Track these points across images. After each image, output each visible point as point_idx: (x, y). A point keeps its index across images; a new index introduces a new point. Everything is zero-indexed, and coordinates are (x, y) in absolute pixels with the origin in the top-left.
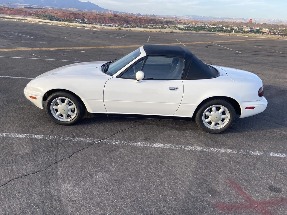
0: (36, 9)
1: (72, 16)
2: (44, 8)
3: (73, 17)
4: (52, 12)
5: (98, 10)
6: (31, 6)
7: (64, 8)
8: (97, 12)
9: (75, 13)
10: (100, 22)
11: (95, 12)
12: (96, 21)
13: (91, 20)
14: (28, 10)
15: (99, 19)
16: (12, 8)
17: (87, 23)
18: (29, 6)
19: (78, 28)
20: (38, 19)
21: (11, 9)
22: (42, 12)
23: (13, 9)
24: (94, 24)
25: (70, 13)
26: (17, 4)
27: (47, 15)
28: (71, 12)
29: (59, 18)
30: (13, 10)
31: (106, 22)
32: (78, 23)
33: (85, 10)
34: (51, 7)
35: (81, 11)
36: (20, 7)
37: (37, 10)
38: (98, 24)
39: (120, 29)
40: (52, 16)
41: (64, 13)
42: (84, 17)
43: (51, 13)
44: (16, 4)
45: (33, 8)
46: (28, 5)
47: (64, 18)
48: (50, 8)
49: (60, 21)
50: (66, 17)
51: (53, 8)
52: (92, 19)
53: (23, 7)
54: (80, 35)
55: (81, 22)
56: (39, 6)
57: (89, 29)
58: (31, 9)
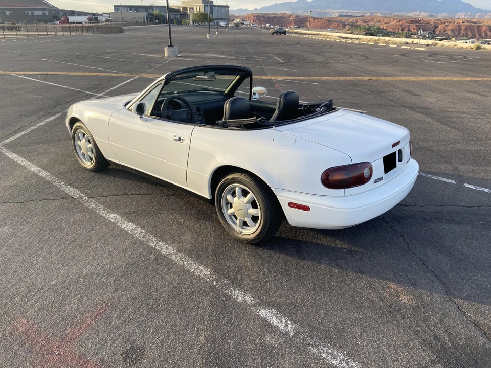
0: (356, 17)
1: (413, 26)
2: (368, 14)
3: (414, 29)
4: (379, 22)
5: (469, 13)
6: (349, 12)
7: (403, 14)
8: (466, 17)
9: (420, 21)
10: (467, 35)
11: (461, 17)
12: (459, 34)
13: (449, 33)
14: (344, 19)
15: (466, 29)
16: (320, 17)
17: (438, 39)
18: (346, 12)
21: (318, 19)
22: (364, 22)
23: (321, 19)
24: (453, 39)
25: (412, 22)
26: (329, 10)
27: (370, 27)
28: (414, 20)
29: (389, 30)
30: (321, 21)
31: (480, 35)
32: (423, 39)
33: (443, 14)
34: (381, 13)
35: (433, 16)
36: (333, 16)
37: (356, 19)
38: (461, 40)
39: (478, 48)
40: (378, 28)
41: (400, 21)
42: (436, 27)
43: (377, 23)
44: (328, 10)
45: (351, 16)
46: (344, 11)
47: (399, 29)
48: (378, 15)
49: (389, 36)
50: (402, 28)
51: (384, 14)
52: (452, 30)
53: (337, 15)
54: (368, 58)
55: (427, 36)
56: (361, 13)
57: (409, 47)
58: (348, 18)
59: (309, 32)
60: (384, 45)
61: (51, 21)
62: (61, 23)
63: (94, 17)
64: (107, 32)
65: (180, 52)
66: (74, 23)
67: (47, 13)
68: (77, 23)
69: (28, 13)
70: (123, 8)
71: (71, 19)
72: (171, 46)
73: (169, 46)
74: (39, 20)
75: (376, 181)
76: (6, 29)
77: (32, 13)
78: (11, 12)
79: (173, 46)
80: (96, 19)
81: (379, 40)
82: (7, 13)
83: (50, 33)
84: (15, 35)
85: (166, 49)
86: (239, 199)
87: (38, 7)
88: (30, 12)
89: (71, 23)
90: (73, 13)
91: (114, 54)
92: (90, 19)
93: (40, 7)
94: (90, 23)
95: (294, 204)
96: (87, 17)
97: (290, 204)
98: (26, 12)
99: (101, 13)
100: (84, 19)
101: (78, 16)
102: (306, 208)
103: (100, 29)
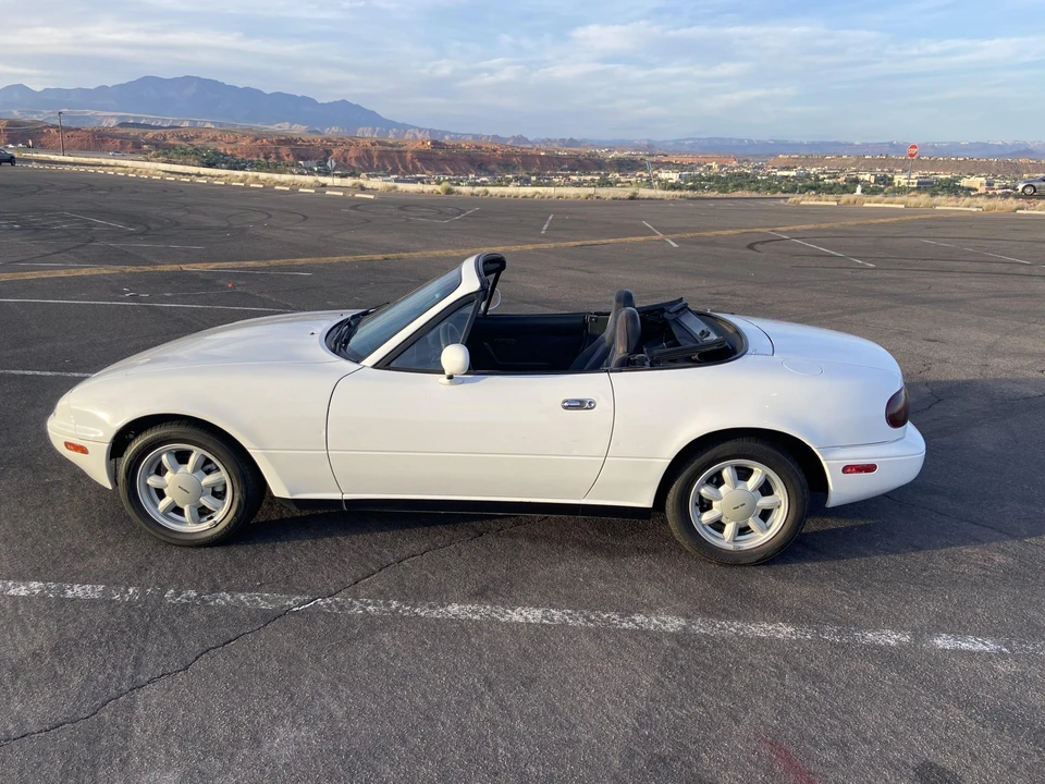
0: (160, 127)
1: (284, 150)
2: (186, 124)
3: (288, 155)
4: (214, 139)
5: (378, 129)
6: (142, 118)
7: (258, 125)
8: (375, 136)
9: (296, 141)
10: (384, 168)
11: (367, 135)
12: (371, 165)
13: (354, 164)
14: (133, 132)
15: (380, 157)
16: (74, 126)
17: (337, 175)
18: (134, 118)
19: (301, 190)
20: (165, 163)
21: (70, 129)
22: (181, 138)
23: (78, 129)
24: (363, 175)
25: (280, 142)
26: (93, 112)
27: (196, 149)
28: (283, 138)
29: (239, 157)
30: (77, 134)
31: (405, 167)
32: (308, 174)
33: (333, 129)
34: (212, 123)
35: (316, 132)
36: (105, 124)
37: (162, 131)
38: (376, 176)
40: (216, 152)
41: (256, 139)
42: (328, 153)
43: (212, 143)
44: (90, 112)
45: (149, 126)
46: (131, 117)
47: (258, 156)
48: (208, 125)
49: (243, 169)
50: (265, 154)
51: (221, 125)
52: (358, 159)
53: (113, 122)
55: (316, 169)
56: (169, 120)
57: (341, 194)
58: (143, 130)
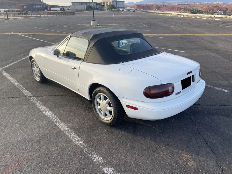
1: (215, 9)
2: (193, 3)
3: (216, 10)
4: (198, 7)
6: (183, 2)
7: (210, 3)
9: (219, 6)
14: (180, 6)
16: (168, 5)
17: (228, 15)
20: (183, 13)
22: (190, 7)
23: (169, 6)
27: (193, 9)
28: (215, 6)
29: (203, 11)
32: (220, 15)
33: (231, 2)
34: (199, 3)
35: (226, 4)
36: (175, 4)
37: (186, 5)
40: (198, 10)
41: (208, 6)
42: (227, 9)
44: (173, 2)
45: (184, 4)
46: (181, 2)
47: (208, 10)
48: (198, 3)
49: (203, 14)
50: (210, 10)
51: (201, 3)
53: (177, 4)
54: (190, 24)
55: (222, 13)
56: (189, 2)
57: (212, 19)
58: (182, 5)
59: (163, 12)
60: (200, 18)
61: (44, 10)
62: (48, 11)
63: (63, 8)
64: (67, 15)
65: (98, 23)
66: (54, 11)
67: (42, 6)
68: (55, 11)
69: (34, 7)
70: (76, 3)
71: (52, 9)
72: (94, 20)
73: (93, 21)
74: (38, 10)
75: (176, 94)
76: (23, 14)
77: (36, 7)
78: (26, 6)
79: (95, 21)
80: (64, 9)
81: (197, 16)
82: (25, 7)
83: (42, 16)
84: (26, 17)
85: (92, 22)
86: (103, 101)
87: (38, 4)
88: (34, 6)
89: (52, 11)
90: (53, 6)
91: (68, 25)
92: (61, 9)
93: (39, 4)
94: (61, 11)
95: (129, 106)
96: (60, 8)
97: (127, 106)
98: (33, 6)
99: (66, 6)
100: (58, 9)
101: (56, 7)
102: (136, 109)
103: (64, 14)
